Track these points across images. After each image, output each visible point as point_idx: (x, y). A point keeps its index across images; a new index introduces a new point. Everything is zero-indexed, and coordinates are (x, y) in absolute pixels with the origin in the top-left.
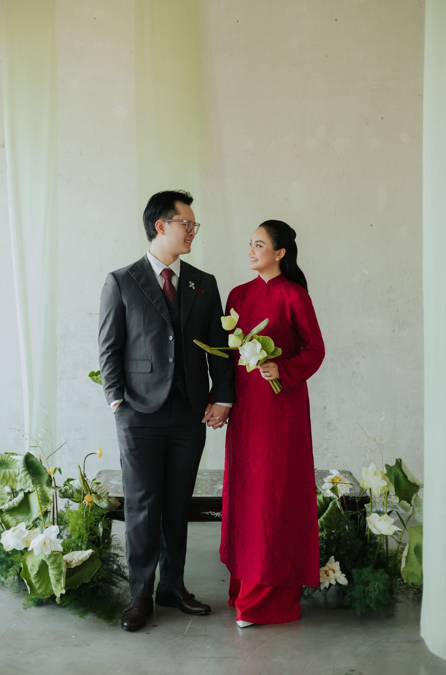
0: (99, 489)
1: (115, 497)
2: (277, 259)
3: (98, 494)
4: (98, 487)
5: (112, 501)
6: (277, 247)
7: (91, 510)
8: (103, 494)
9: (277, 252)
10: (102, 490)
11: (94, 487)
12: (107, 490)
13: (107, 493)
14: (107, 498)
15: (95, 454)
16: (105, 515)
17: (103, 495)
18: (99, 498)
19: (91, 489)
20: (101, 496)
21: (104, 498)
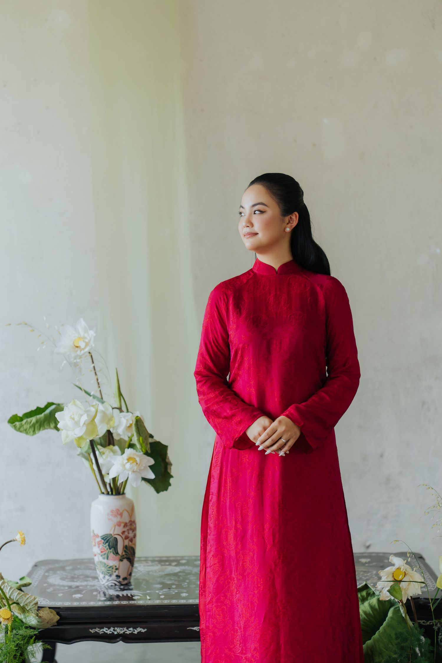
0: (22, 598)
1: (50, 608)
2: (288, 230)
3: (22, 605)
4: (21, 595)
5: (44, 614)
6: (287, 211)
7: (12, 631)
8: (28, 604)
9: (287, 219)
10: (27, 599)
11: (13, 595)
12: (35, 599)
13: (34, 604)
14: (34, 611)
15: (14, 541)
16: (34, 637)
17: (29, 607)
18: (23, 610)
19: (10, 597)
20: (26, 607)
21: (31, 611)
